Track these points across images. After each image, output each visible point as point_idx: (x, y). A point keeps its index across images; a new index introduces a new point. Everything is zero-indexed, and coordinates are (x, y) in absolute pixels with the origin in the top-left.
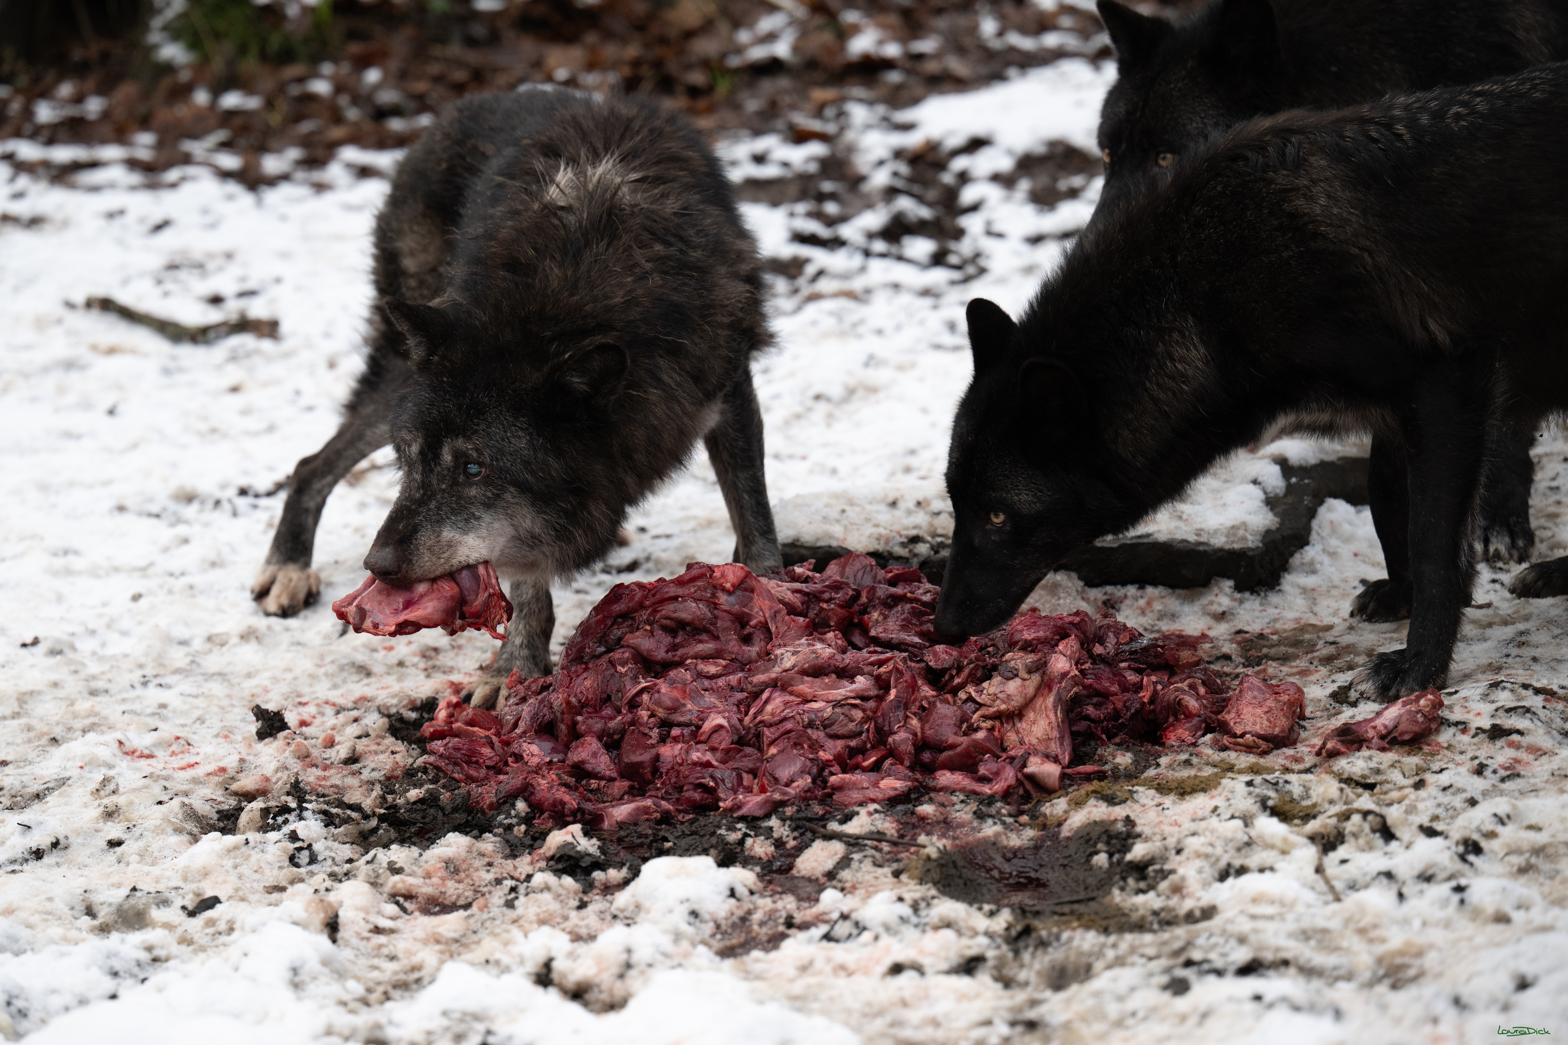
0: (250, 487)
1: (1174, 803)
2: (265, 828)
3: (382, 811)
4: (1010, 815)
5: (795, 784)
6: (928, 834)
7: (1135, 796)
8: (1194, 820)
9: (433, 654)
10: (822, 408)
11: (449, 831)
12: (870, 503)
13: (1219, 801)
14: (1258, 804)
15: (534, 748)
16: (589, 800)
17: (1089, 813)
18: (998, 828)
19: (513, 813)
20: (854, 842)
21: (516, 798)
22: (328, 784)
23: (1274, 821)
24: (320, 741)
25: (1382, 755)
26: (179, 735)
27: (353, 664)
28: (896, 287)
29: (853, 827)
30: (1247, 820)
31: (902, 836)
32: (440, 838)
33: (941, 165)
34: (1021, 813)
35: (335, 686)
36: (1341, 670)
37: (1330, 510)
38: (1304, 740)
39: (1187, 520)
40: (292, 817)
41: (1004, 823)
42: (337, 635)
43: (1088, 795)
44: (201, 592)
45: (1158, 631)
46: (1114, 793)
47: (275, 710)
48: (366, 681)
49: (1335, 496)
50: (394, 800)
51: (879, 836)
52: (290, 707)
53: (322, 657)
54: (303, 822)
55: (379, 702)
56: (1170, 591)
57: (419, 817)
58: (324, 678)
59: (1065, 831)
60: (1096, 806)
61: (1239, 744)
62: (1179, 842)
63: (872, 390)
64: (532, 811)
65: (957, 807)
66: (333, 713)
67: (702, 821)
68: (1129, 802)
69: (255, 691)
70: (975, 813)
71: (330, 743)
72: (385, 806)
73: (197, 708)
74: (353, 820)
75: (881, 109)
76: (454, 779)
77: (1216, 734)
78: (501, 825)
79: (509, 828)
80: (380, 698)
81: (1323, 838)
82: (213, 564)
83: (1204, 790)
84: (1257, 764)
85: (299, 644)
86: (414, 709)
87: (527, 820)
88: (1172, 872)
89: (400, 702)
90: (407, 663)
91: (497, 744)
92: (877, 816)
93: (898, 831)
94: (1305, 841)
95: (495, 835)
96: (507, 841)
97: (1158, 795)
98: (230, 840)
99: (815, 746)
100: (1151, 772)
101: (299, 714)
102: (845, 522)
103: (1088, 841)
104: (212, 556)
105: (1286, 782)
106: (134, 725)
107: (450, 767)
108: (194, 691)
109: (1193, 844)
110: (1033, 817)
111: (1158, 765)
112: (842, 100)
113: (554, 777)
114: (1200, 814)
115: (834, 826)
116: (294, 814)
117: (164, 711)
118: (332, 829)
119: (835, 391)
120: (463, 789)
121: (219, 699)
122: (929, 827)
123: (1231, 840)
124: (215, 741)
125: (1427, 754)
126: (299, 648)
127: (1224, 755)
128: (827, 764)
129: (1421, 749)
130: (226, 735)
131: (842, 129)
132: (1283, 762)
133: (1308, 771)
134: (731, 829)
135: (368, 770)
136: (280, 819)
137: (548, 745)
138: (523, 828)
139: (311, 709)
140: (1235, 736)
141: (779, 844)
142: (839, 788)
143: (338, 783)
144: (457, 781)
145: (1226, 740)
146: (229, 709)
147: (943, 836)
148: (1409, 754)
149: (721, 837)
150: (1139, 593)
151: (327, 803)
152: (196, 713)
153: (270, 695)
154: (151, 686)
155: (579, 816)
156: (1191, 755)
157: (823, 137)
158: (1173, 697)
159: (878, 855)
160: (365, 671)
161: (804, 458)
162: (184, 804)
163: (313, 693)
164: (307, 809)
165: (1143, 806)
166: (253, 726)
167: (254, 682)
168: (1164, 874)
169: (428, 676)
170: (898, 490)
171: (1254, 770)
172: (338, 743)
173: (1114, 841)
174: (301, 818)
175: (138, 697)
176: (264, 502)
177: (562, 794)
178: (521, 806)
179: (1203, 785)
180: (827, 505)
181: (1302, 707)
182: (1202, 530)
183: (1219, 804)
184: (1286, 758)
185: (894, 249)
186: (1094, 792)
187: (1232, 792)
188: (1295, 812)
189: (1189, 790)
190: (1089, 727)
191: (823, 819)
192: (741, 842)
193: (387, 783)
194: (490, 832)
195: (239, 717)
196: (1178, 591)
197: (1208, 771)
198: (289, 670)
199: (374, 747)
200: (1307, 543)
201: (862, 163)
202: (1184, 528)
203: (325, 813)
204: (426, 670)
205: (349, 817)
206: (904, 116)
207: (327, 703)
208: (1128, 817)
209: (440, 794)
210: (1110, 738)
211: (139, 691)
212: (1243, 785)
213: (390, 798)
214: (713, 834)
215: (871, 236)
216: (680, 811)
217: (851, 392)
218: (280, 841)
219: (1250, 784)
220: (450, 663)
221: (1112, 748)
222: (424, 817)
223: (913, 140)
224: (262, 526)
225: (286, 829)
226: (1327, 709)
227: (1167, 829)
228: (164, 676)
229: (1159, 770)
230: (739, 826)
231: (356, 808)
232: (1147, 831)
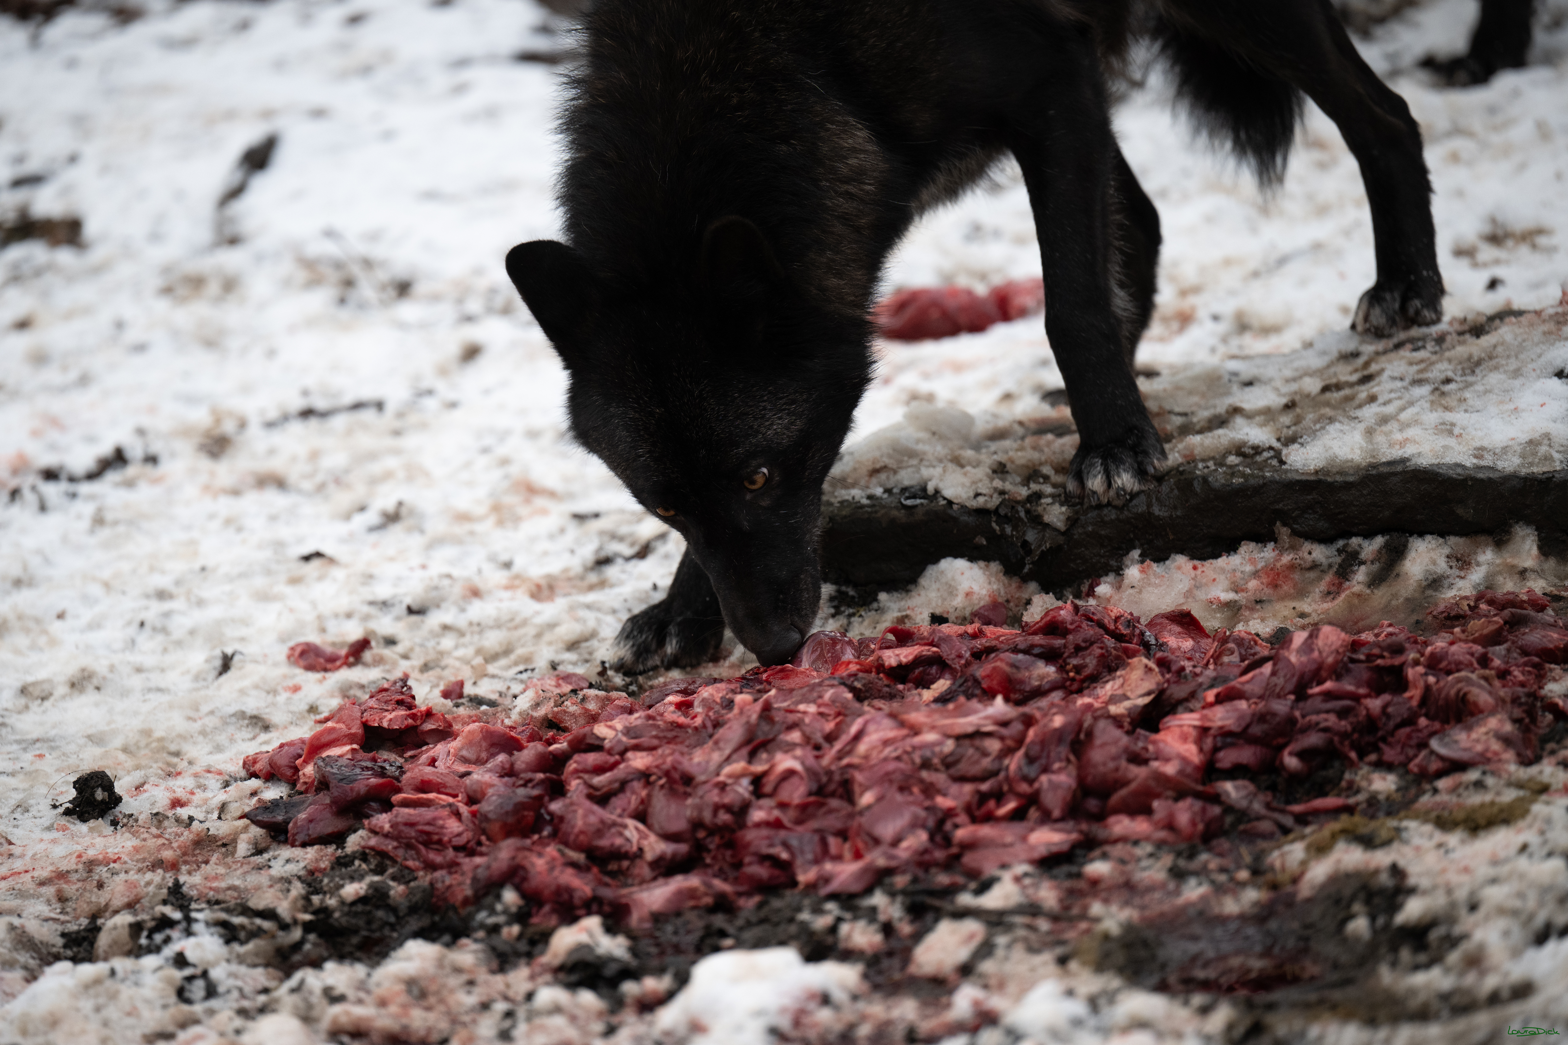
1: (1463, 842)
2: (136, 952)
3: (307, 917)
4: (1223, 870)
5: (904, 844)
6: (1106, 901)
7: (1404, 835)
8: (1493, 863)
11: (407, 939)
13: (1529, 836)
16: (607, 885)
17: (1337, 861)
18: (1206, 889)
19: (499, 907)
20: (997, 921)
21: (501, 886)
22: (223, 885)
27: (241, 715)
29: (993, 899)
31: (1067, 908)
32: (394, 949)
34: (1238, 866)
39: (1461, 435)
40: (175, 934)
41: (1213, 882)
42: (215, 673)
43: (1334, 838)
46: (1373, 832)
50: (322, 901)
51: (1032, 909)
54: (192, 940)
56: (1441, 540)
57: (361, 922)
59: (1305, 890)
60: (1346, 851)
62: (1472, 893)
64: (527, 905)
65: (1144, 863)
66: (219, 785)
67: (774, 904)
68: (1396, 845)
70: (1170, 870)
72: (311, 909)
74: (266, 932)
76: (407, 867)
78: (482, 926)
79: (495, 929)
83: (1505, 822)
87: (521, 917)
88: (1465, 937)
91: (466, 815)
92: (1027, 881)
93: (1061, 901)
95: (476, 941)
96: (493, 949)
97: (1437, 832)
98: (87, 970)
99: (929, 790)
100: (1426, 799)
103: (1338, 902)
107: (400, 851)
109: (1494, 895)
110: (1256, 872)
111: (1436, 791)
113: (555, 854)
114: (1502, 854)
115: (965, 899)
116: (178, 928)
118: (236, 946)
120: (424, 879)
122: (1105, 893)
123: (1549, 888)
127: (1533, 771)
128: (950, 813)
134: (818, 910)
135: (280, 861)
136: (158, 938)
138: (515, 928)
139: (187, 782)
141: (888, 929)
142: (970, 846)
143: (237, 883)
144: (412, 869)
147: (1126, 903)
149: (804, 926)
151: (228, 910)
155: (595, 907)
158: (1453, 692)
159: (1033, 937)
160: (260, 723)
162: (12, 927)
164: (196, 920)
165: (1418, 849)
168: (1452, 942)
173: (1376, 899)
174: (189, 934)
177: (569, 878)
178: (510, 896)
179: (1504, 815)
183: (1529, 839)
186: (1343, 832)
187: (1548, 822)
189: (1483, 822)
190: (1331, 741)
191: (952, 891)
192: (833, 930)
193: (310, 878)
194: (468, 936)
197: (1510, 795)
202: (1458, 448)
203: (224, 924)
205: (260, 928)
207: (209, 772)
208: (1395, 865)
209: (390, 888)
210: (1361, 756)
212: (1563, 811)
213: (316, 899)
214: (792, 920)
216: (740, 894)
218: (161, 968)
221: (1365, 770)
222: (369, 923)
225: (169, 951)
227: (1454, 878)
229: (1437, 797)
230: (829, 906)
231: (269, 914)
232: (1424, 883)
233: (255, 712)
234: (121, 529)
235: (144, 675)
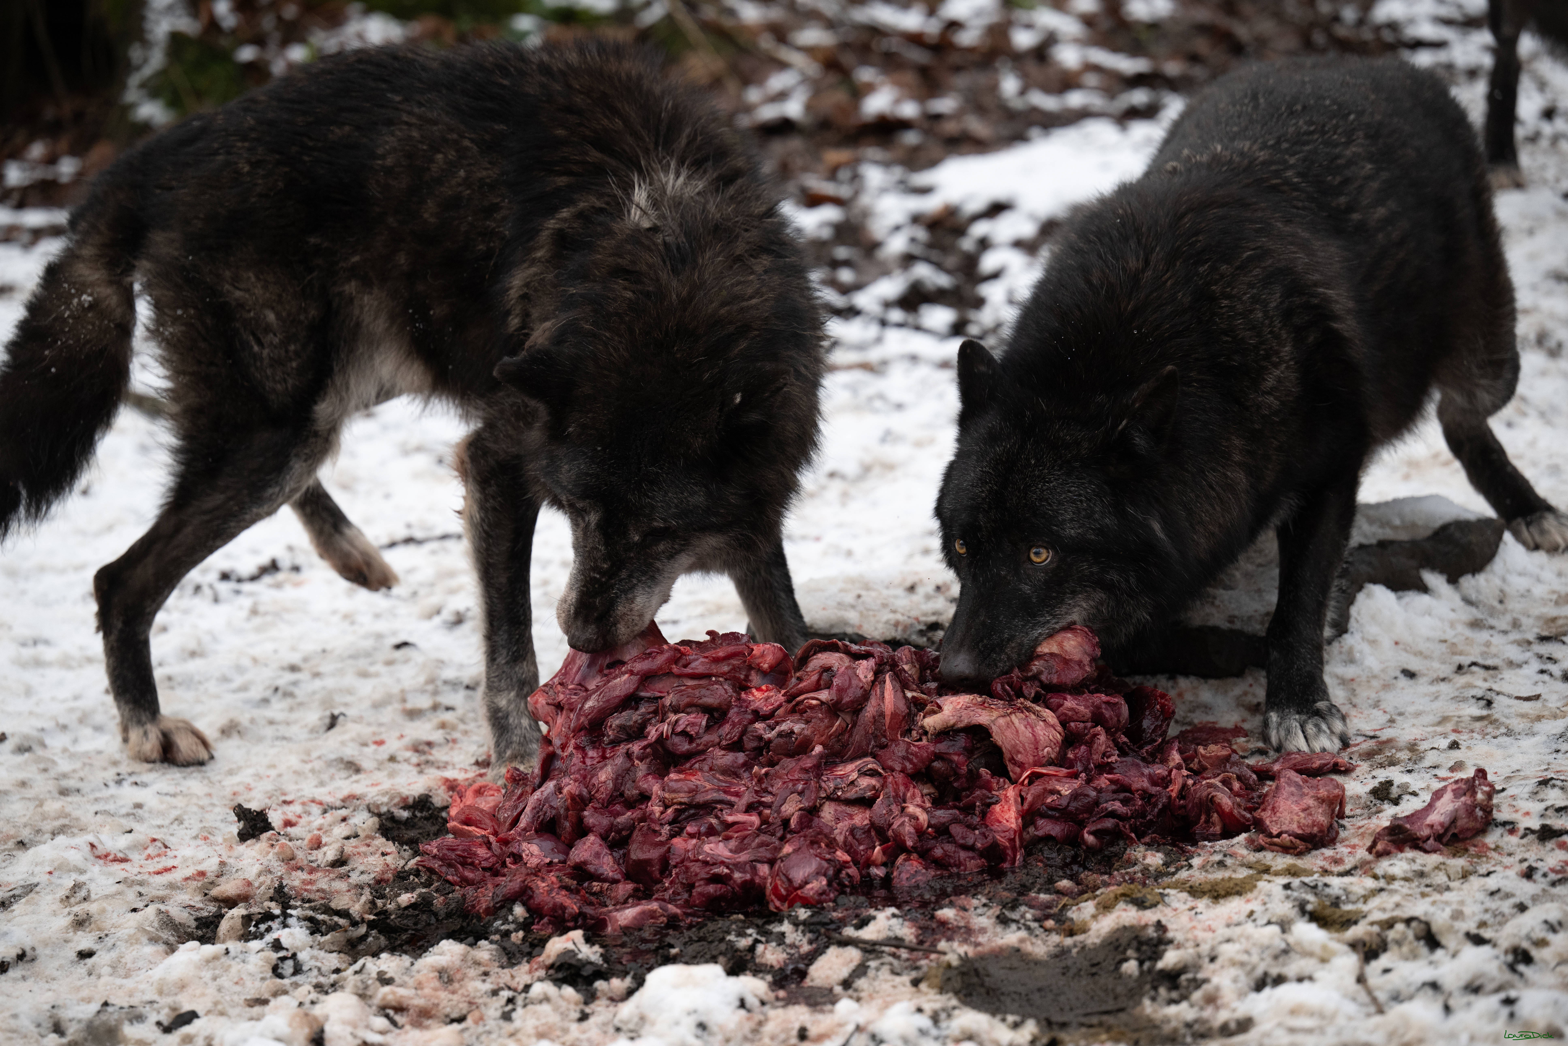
0: (232, 571)
1: (1208, 906)
2: (246, 937)
3: (372, 917)
4: (1035, 920)
5: (809, 886)
6: (949, 940)
7: (1166, 899)
8: (1228, 926)
9: (426, 748)
10: (836, 486)
11: (442, 939)
12: (887, 588)
13: (1255, 906)
14: (1296, 909)
15: (534, 848)
16: (591, 904)
17: (1118, 917)
18: (1023, 934)
19: (510, 918)
20: (871, 949)
21: (513, 902)
22: (314, 888)
23: (1313, 926)
24: (306, 842)
25: (1426, 856)
26: (155, 837)
27: (341, 760)
28: (914, 359)
29: (869, 933)
30: (1284, 926)
31: (921, 942)
32: (432, 946)
33: (960, 230)
34: (1047, 917)
35: (322, 784)
36: (1382, 766)
37: (1369, 596)
38: (1343, 841)
39: (1219, 606)
40: (275, 925)
41: (1028, 928)
42: (325, 728)
43: (1117, 899)
44: (180, 684)
45: (1190, 723)
46: (1145, 896)
47: (258, 809)
48: (355, 777)
49: (1375, 582)
50: (384, 905)
51: (897, 942)
52: (274, 806)
53: (308, 753)
54: (287, 930)
55: (368, 799)
56: (1202, 681)
57: (410, 923)
58: (310, 775)
59: (1093, 938)
60: (1125, 910)
61: (1275, 844)
62: (1213, 949)
63: (889, 467)
64: (531, 916)
65: (979, 911)
66: (319, 812)
67: (711, 926)
68: (1160, 906)
69: (236, 789)
70: (998, 917)
71: (317, 844)
72: (375, 911)
73: (175, 807)
74: (341, 927)
75: (898, 172)
76: (448, 881)
77: (1252, 833)
78: (497, 931)
79: (506, 934)
80: (370, 796)
81: (1364, 944)
82: (193, 654)
83: (1239, 893)
84: (1294, 865)
85: (284, 738)
86: (405, 807)
87: (525, 926)
88: (1206, 981)
89: (391, 799)
90: (399, 758)
91: (495, 845)
92: (895, 920)
93: (917, 937)
94: (1346, 948)
95: (491, 942)
96: (504, 949)
97: (1190, 899)
98: (209, 949)
99: (832, 845)
100: (1183, 874)
101: (284, 813)
102: (861, 608)
103: (1117, 948)
104: (192, 645)
105: (1326, 885)
106: (108, 827)
107: (444, 869)
108: (171, 789)
109: (1228, 951)
110: (1060, 922)
111: (1190, 866)
112: (857, 162)
113: (554, 879)
114: (1235, 918)
115: (849, 931)
116: (278, 921)
117: (140, 811)
118: (318, 937)
119: (851, 468)
120: (457, 894)
121: (198, 797)
122: (949, 933)
123: (1268, 947)
124: (194, 843)
125: (1473, 856)
126: (284, 743)
127: (1260, 855)
128: (844, 865)
129: (1466, 850)
130: (205, 836)
131: (857, 193)
132: (1322, 863)
133: (1348, 873)
134: (741, 934)
135: (357, 873)
136: (263, 927)
137: (549, 844)
138: (521, 934)
139: (297, 808)
140: (1270, 835)
141: (792, 950)
143: (325, 887)
144: (452, 884)
145: (1261, 839)
146: (209, 809)
147: (965, 941)
148: (1454, 856)
149: (731, 944)
150: (1170, 684)
151: (313, 909)
152: (174, 813)
153: (253, 794)
154: (126, 784)
155: (580, 922)
156: (1225, 856)
157: (837, 201)
158: (1205, 794)
159: (896, 962)
160: (353, 767)
161: (818, 539)
162: (160, 912)
163: (298, 790)
164: (291, 916)
165: (1176, 910)
166: (235, 828)
167: (236, 779)
168: (1197, 984)
169: (421, 772)
170: (916, 573)
171: (1292, 872)
172: (325, 845)
173: (1144, 948)
174: (285, 925)
175: (112, 796)
176: (247, 587)
177: (562, 898)
178: (519, 911)
179: (1238, 888)
180: (842, 590)
181: (1342, 804)
182: (1235, 617)
183: (1255, 908)
184: (1325, 859)
185: (911, 319)
186: (1123, 895)
187: (1269, 895)
188: (1336, 916)
189: (1223, 893)
190: (1117, 825)
191: (840, 924)
192: (752, 949)
193: (377, 887)
194: (486, 939)
195: (220, 817)
196: (1212, 682)
197: (1242, 873)
198: (272, 766)
199: (364, 849)
200: (1346, 631)
201: (878, 228)
203: (311, 919)
204: (418, 765)
205: (336, 924)
206: (922, 178)
207: (313, 801)
208: (1159, 922)
209: (433, 898)
210: (1139, 837)
211: (113, 790)
212: (1280, 888)
213: (379, 903)
214: (722, 940)
215: (888, 305)
216: (687, 915)
217: (866, 470)
218: (262, 950)
219: (1287, 887)
220: (445, 758)
221: (1141, 848)
222: (416, 924)
223: (931, 204)
224: (244, 613)
225: (269, 938)
226: (1368, 807)
227: (1200, 935)
228: (140, 773)
229: (1190, 872)
230: (750, 931)
231: (344, 913)
232: (1179, 937)
233: (350, 759)
234: (269, 618)
235: (274, 727)
